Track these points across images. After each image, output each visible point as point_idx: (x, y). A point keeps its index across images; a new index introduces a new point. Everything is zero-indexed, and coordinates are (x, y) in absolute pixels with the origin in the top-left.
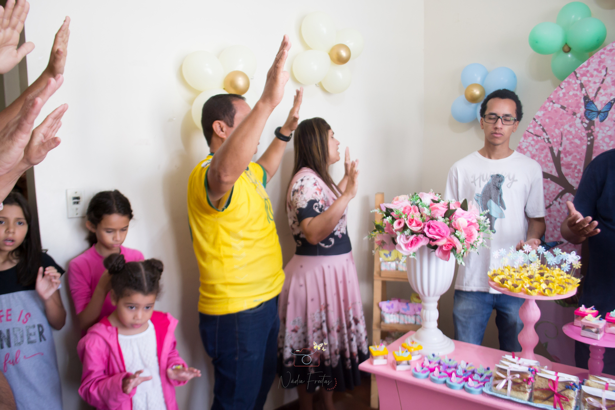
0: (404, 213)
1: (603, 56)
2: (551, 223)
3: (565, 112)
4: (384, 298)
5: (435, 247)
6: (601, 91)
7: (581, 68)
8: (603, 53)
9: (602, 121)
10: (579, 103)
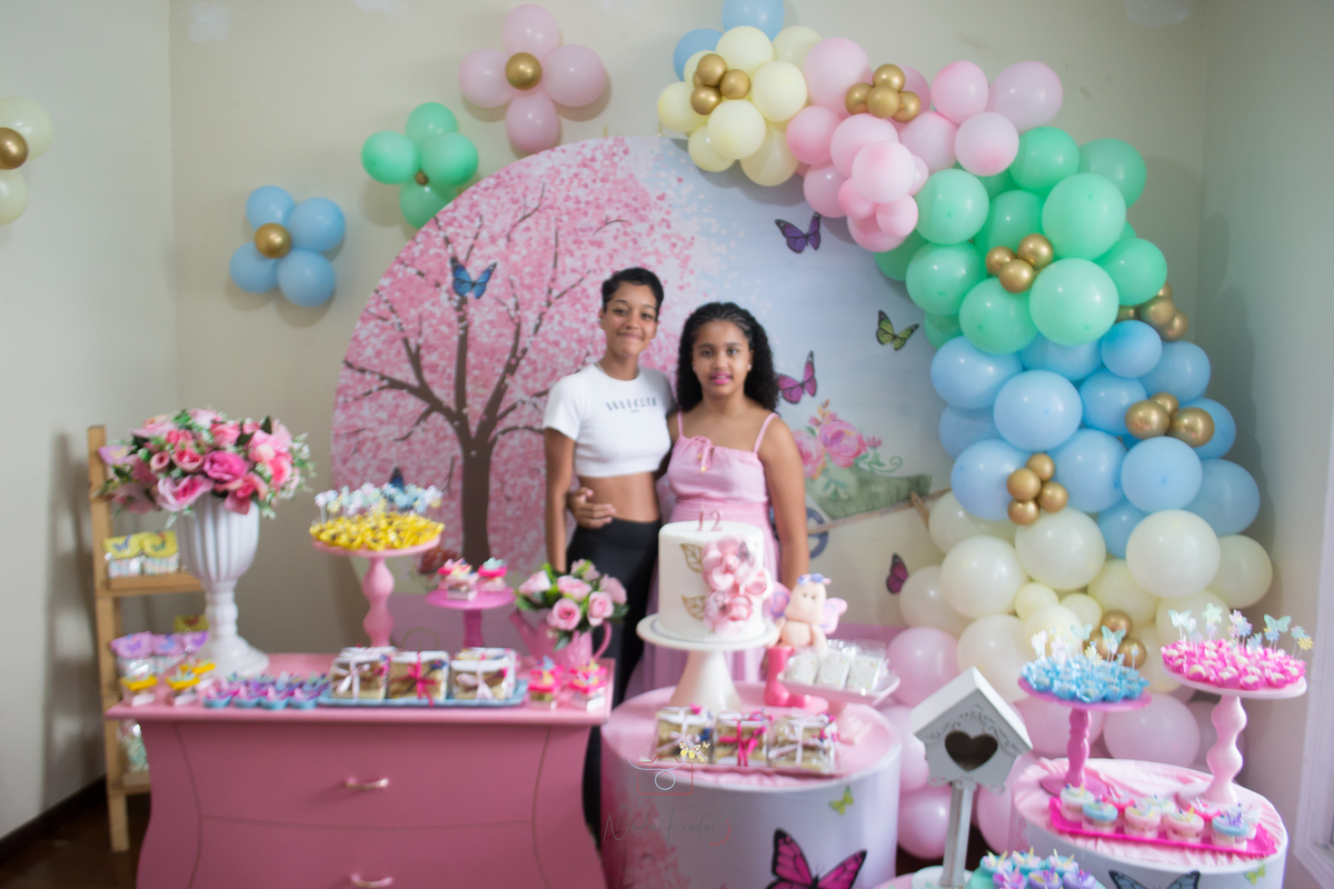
0: (168, 441)
1: (476, 197)
3: (424, 281)
4: (120, 634)
5: (224, 495)
6: (475, 251)
7: (445, 212)
8: (475, 192)
9: (479, 296)
10: (443, 268)
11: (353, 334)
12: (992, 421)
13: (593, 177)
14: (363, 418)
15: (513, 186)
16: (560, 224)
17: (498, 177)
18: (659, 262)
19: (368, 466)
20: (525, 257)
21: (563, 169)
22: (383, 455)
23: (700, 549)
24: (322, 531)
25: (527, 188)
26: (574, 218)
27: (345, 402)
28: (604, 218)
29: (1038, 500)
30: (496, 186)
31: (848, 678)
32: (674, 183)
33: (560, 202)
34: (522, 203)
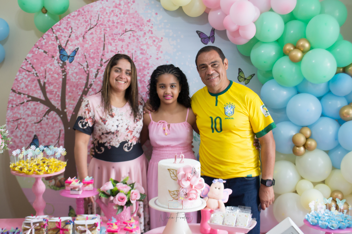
1: (69, 20)
2: (42, 133)
3: (47, 55)
6: (69, 42)
7: (56, 26)
8: (69, 18)
9: (71, 62)
10: (56, 50)
11: (16, 78)
12: (285, 113)
13: (120, 12)
14: (20, 114)
15: (85, 15)
16: (106, 32)
17: (79, 11)
18: (148, 48)
19: (23, 134)
20: (91, 45)
21: (107, 8)
22: (29, 129)
23: (176, 171)
24: (15, 167)
25: (91, 16)
26: (112, 29)
27: (12, 107)
28: (125, 29)
29: (305, 146)
30: (78, 15)
31: (236, 222)
32: (154, 15)
33: (106, 22)
34: (89, 22)
